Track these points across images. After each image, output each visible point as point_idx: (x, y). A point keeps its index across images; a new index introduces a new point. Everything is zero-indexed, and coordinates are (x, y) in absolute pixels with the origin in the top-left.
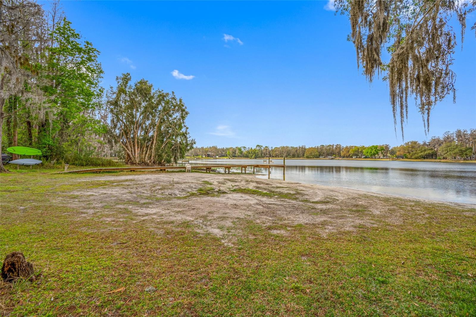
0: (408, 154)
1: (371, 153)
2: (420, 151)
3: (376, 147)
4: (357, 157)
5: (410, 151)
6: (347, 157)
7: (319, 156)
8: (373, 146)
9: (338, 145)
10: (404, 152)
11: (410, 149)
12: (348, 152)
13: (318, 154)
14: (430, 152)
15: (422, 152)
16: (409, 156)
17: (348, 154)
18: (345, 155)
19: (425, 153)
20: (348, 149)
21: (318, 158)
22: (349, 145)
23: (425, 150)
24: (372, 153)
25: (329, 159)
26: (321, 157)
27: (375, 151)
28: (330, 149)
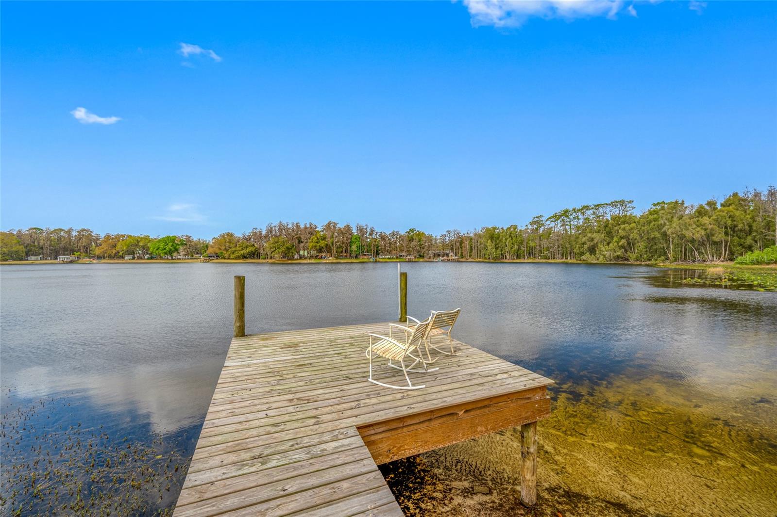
0: (225, 252)
1: (165, 249)
2: (241, 248)
3: (173, 239)
4: (134, 258)
5: (227, 248)
6: (111, 257)
7: (27, 255)
8: (168, 237)
9: (83, 230)
10: (220, 249)
11: (228, 244)
12: (115, 246)
13: (24, 250)
14: (252, 249)
15: (243, 249)
16: (227, 255)
17: (114, 251)
18: (105, 252)
19: (248, 250)
20: (112, 242)
21: (21, 260)
22: (113, 233)
23: (247, 247)
24: (167, 249)
25: (64, 263)
26: (33, 258)
27: (172, 245)
28: (59, 239)
